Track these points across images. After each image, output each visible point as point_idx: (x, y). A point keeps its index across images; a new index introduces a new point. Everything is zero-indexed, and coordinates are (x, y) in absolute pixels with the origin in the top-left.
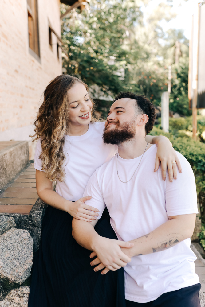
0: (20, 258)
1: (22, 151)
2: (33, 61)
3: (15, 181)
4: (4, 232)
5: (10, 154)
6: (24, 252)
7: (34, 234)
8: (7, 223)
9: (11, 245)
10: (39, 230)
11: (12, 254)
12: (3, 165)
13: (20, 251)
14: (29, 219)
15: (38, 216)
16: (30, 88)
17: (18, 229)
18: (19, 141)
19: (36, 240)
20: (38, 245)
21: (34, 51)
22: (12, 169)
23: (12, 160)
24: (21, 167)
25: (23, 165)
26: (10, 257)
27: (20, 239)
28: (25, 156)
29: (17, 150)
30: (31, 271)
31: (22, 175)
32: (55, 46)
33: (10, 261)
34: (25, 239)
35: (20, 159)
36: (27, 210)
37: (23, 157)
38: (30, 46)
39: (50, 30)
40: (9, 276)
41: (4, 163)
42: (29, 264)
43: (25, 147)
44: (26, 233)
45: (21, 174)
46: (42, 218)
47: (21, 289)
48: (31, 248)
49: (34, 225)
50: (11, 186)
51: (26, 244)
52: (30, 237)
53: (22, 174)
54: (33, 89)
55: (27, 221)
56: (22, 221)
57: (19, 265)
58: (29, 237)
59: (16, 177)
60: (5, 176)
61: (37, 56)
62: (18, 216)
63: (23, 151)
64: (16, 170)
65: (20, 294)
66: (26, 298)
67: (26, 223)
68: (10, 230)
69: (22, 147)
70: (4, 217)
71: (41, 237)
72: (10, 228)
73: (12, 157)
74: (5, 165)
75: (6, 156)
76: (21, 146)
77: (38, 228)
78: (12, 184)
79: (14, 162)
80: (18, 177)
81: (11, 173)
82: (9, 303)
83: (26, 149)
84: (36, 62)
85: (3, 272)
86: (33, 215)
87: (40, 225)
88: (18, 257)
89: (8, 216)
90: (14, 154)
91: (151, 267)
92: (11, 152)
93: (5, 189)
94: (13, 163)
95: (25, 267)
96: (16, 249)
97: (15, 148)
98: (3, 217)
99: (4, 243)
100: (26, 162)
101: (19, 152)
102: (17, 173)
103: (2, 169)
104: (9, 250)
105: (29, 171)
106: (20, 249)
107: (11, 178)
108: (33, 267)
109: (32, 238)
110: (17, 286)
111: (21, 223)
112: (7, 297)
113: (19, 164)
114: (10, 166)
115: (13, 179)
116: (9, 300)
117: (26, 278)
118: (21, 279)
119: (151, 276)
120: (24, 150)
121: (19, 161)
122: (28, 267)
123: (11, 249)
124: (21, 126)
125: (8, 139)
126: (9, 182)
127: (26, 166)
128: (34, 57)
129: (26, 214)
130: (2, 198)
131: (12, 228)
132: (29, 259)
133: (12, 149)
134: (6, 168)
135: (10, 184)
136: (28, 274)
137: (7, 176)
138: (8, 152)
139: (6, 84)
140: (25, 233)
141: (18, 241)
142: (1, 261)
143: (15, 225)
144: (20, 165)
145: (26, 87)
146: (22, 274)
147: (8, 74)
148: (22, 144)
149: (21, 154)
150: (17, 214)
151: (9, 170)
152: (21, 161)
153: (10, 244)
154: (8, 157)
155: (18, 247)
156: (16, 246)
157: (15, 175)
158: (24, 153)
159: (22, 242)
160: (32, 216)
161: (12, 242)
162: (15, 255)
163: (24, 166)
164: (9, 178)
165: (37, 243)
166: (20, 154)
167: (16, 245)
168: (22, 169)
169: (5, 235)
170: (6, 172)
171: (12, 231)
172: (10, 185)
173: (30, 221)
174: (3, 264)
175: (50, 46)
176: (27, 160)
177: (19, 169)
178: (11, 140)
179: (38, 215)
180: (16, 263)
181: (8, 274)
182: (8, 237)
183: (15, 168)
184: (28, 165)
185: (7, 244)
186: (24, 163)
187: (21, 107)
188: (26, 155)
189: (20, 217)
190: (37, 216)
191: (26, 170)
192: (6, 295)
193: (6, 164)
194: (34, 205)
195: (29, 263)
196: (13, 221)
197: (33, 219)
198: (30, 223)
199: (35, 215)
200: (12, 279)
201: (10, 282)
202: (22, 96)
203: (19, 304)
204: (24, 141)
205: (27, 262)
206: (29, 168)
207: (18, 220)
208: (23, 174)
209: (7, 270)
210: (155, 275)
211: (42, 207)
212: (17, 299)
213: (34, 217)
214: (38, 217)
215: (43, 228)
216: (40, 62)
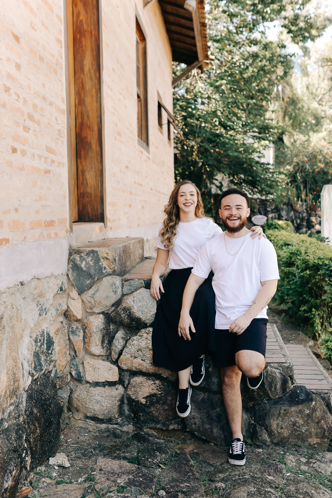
2: (142, 152)
5: (133, 244)
6: (150, 303)
8: (139, 284)
9: (142, 298)
11: (143, 304)
12: (129, 252)
16: (138, 184)
21: (142, 142)
23: (134, 250)
25: (140, 258)
26: (141, 306)
29: (137, 243)
32: (165, 127)
33: (141, 308)
37: (140, 252)
38: (138, 136)
39: (160, 106)
40: (141, 317)
41: (130, 250)
47: (148, 329)
54: (141, 185)
57: (147, 311)
59: (136, 265)
60: (130, 261)
61: (145, 144)
64: (136, 260)
65: (148, 332)
69: (139, 242)
72: (141, 288)
73: (134, 247)
79: (135, 253)
80: (138, 266)
81: (133, 261)
82: (140, 338)
84: (145, 152)
88: (147, 306)
89: (140, 280)
90: (135, 245)
93: (131, 270)
95: (151, 313)
98: (137, 280)
99: (137, 297)
100: (142, 257)
101: (138, 246)
104: (140, 301)
107: (133, 264)
110: (145, 326)
112: (139, 334)
113: (138, 256)
114: (133, 254)
116: (140, 336)
118: (148, 321)
120: (141, 244)
121: (138, 253)
122: (153, 313)
123: (142, 301)
124: (130, 227)
125: (125, 236)
128: (143, 147)
130: (132, 273)
132: (154, 308)
133: (134, 241)
134: (130, 254)
138: (131, 242)
139: (119, 182)
142: (136, 307)
143: (144, 286)
145: (135, 183)
146: (149, 318)
147: (121, 171)
148: (140, 239)
149: (139, 248)
151: (132, 257)
154: (131, 246)
156: (145, 299)
158: (141, 248)
163: (141, 260)
169: (138, 291)
170: (130, 258)
171: (142, 290)
174: (137, 309)
175: (159, 127)
176: (142, 255)
177: (138, 260)
178: (128, 237)
180: (145, 310)
181: (141, 315)
182: (140, 293)
183: (135, 257)
184: (143, 260)
185: (139, 297)
187: (130, 206)
188: (142, 250)
189: (147, 281)
192: (137, 333)
193: (131, 252)
195: (154, 310)
196: (143, 282)
200: (143, 320)
201: (141, 321)
202: (131, 193)
203: (147, 338)
205: (153, 310)
209: (139, 313)
212: (145, 335)
216: (148, 152)
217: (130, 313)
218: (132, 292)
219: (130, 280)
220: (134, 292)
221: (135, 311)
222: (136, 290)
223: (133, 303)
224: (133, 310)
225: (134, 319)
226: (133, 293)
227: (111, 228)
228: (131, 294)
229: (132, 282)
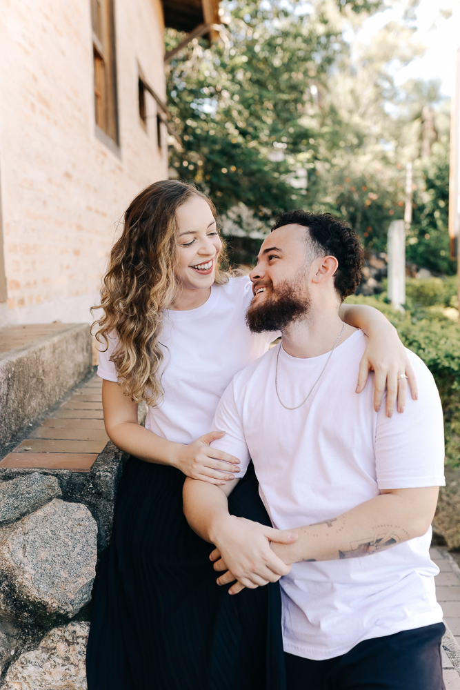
0: (69, 562)
1: (77, 343)
2: (105, 154)
3: (61, 406)
4: (37, 507)
5: (52, 350)
6: (78, 549)
7: (99, 514)
8: (44, 488)
9: (51, 535)
10: (111, 506)
11: (54, 553)
12: (38, 371)
13: (71, 548)
14: (89, 481)
15: (107, 474)
16: (97, 212)
17: (66, 503)
18: (70, 324)
19: (104, 526)
20: (107, 536)
21: (107, 132)
22: (56, 382)
23: (56, 362)
24: (75, 379)
25: (80, 374)
26: (50, 559)
27: (70, 522)
28: (84, 356)
29: (67, 342)
30: (92, 591)
31: (77, 396)
32: (152, 122)
33: (49, 567)
34: (81, 523)
35: (72, 362)
36: (85, 464)
37: (81, 358)
38: (97, 122)
40: (47, 599)
41: (40, 367)
42: (88, 575)
43: (85, 336)
44: (82, 511)
45: (75, 394)
46: (116, 480)
47: (70, 627)
48: (93, 541)
49: (99, 494)
50: (53, 416)
51: (83, 534)
52: (92, 518)
53: (77, 392)
54: (104, 215)
55: (84, 485)
56: (76, 485)
57: (67, 576)
58: (88, 518)
59: (63, 399)
60: (40, 396)
61: (112, 142)
62: (66, 475)
63: (79, 344)
64: (64, 384)
65: (70, 638)
66: (81, 646)
67: (83, 489)
68: (51, 503)
69: (77, 337)
70: (37, 477)
71: (114, 519)
72: (50, 499)
73: (57, 356)
74: (41, 371)
75: (43, 352)
76: (75, 334)
77: (109, 500)
78: (56, 412)
79: (61, 368)
80: (69, 398)
81: (54, 390)
82: (45, 656)
83: (85, 341)
84: (111, 156)
85: (35, 590)
86: (97, 474)
87: (113, 495)
88: (66, 560)
89: (45, 474)
90: (60, 349)
91: (337, 586)
92: (54, 345)
93: (41, 423)
94: (58, 368)
95: (80, 581)
96: (61, 544)
97: (62, 337)
98: (37, 475)
99: (37, 530)
100: (85, 369)
101: (72, 347)
102: (66, 390)
103: (35, 380)
104: (47, 545)
105: (91, 388)
106: (70, 543)
107: (54, 400)
108: (97, 582)
109: (94, 521)
110: (62, 620)
111: (72, 490)
112: (42, 643)
113: (70, 372)
114: (51, 374)
115: (58, 403)
116: (47, 650)
117: (82, 605)
118: (71, 606)
119: (338, 605)
120: (82, 342)
121: (71, 365)
122: (86, 581)
123: (51, 542)
124: (77, 294)
125: (49, 321)
126: (49, 408)
127: (86, 376)
128: (107, 145)
129: (84, 470)
130: (35, 438)
131: (54, 500)
132: (87, 565)
133: (56, 339)
134: (42, 377)
135: (52, 411)
136: (87, 597)
137: (46, 395)
138: (47, 344)
139: (45, 203)
140: (80, 511)
141: (65, 527)
142: (31, 566)
143: (61, 493)
144: (73, 374)
145: (89, 208)
146: (73, 596)
147: (50, 180)
148: (78, 330)
149: (76, 352)
150: (65, 471)
151: (49, 382)
152: (75, 365)
153: (49, 532)
154: (47, 356)
155: (66, 540)
156: (62, 538)
157: (63, 393)
158: (83, 349)
159: (75, 530)
160: (95, 475)
161: (53, 529)
162: (59, 556)
163: (83, 377)
164: (49, 400)
165: (105, 532)
166: (74, 351)
167: (61, 534)
168: (77, 382)
169: (40, 513)
170: (43, 386)
171: (53, 506)
172: (51, 414)
173: (91, 486)
174: (34, 572)
175: (142, 121)
176: (88, 364)
177: (71, 382)
178: (55, 322)
179: (109, 474)
180: (62, 573)
181: (45, 593)
182: (45, 519)
183: (61, 379)
184: (89, 376)
185: (42, 532)
186: (82, 370)
187: (77, 253)
188: (85, 354)
189: (70, 478)
190: (107, 476)
191: (86, 384)
192: (39, 640)
193: (43, 371)
194: (100, 454)
195: (88, 572)
196: (56, 484)
197: (97, 481)
198: (92, 489)
199: (102, 473)
200: (54, 605)
201: (48, 610)
202: (79, 228)
203: (67, 659)
204: (82, 324)
205: (84, 570)
206: (91, 380)
207: (68, 482)
208: (78, 394)
209: (42, 586)
210: (347, 602)
211: (117, 457)
212: (62, 647)
213: (100, 476)
214: (108, 478)
215: (118, 501)
216: (119, 155)
217: (11, 586)
218: (23, 515)
219: (18, 473)
220: (28, 512)
221: (26, 583)
222: (35, 508)
223: (20, 554)
224: (20, 580)
225: (26, 606)
226: (26, 519)
227: (22, 302)
228: (18, 519)
229: (22, 482)
